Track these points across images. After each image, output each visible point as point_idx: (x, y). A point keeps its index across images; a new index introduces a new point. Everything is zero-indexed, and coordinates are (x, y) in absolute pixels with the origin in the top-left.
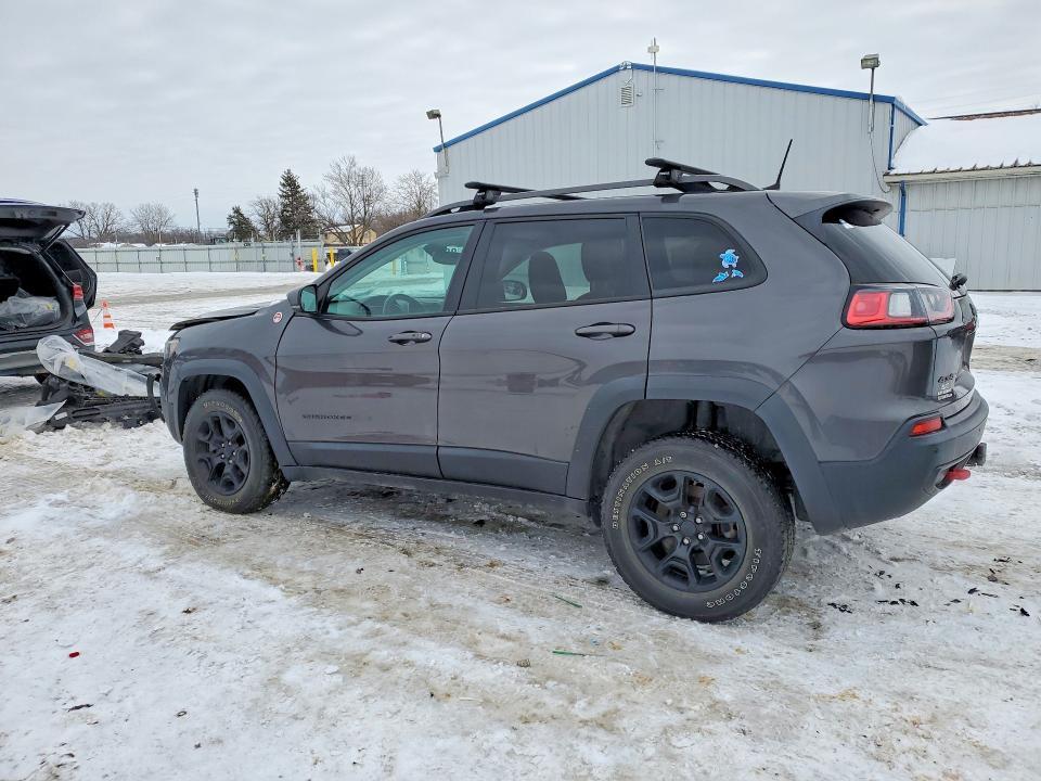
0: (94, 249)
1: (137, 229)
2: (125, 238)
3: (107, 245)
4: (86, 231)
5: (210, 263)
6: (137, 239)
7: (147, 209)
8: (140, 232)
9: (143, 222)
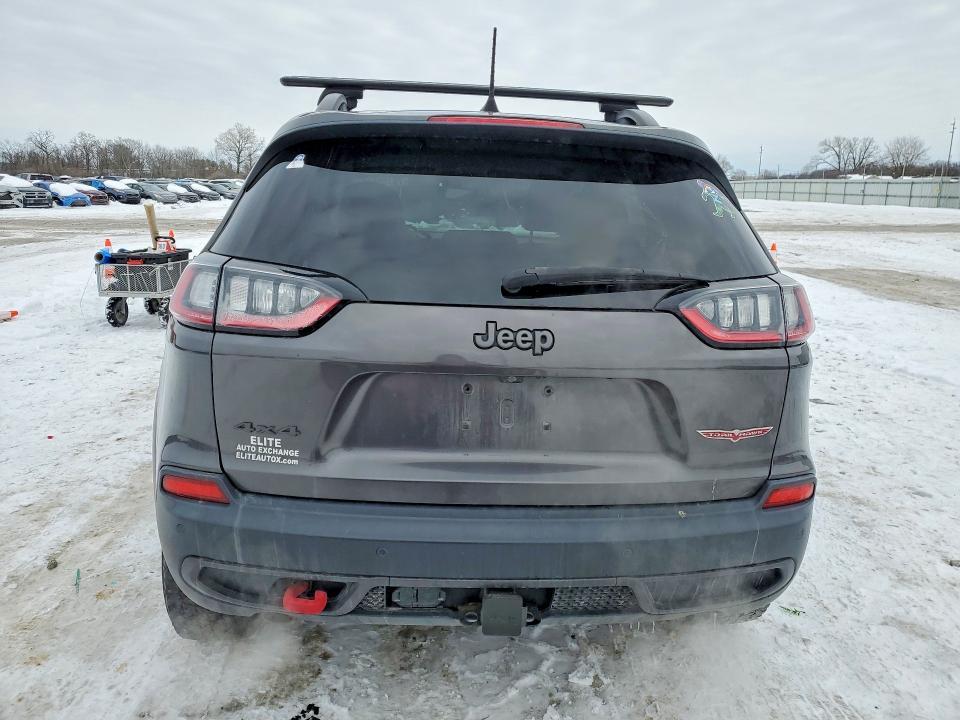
0: (843, 180)
1: (888, 162)
2: (873, 170)
3: (856, 177)
4: (842, 164)
5: (911, 197)
6: (886, 171)
7: (901, 142)
8: (890, 165)
9: (895, 155)
